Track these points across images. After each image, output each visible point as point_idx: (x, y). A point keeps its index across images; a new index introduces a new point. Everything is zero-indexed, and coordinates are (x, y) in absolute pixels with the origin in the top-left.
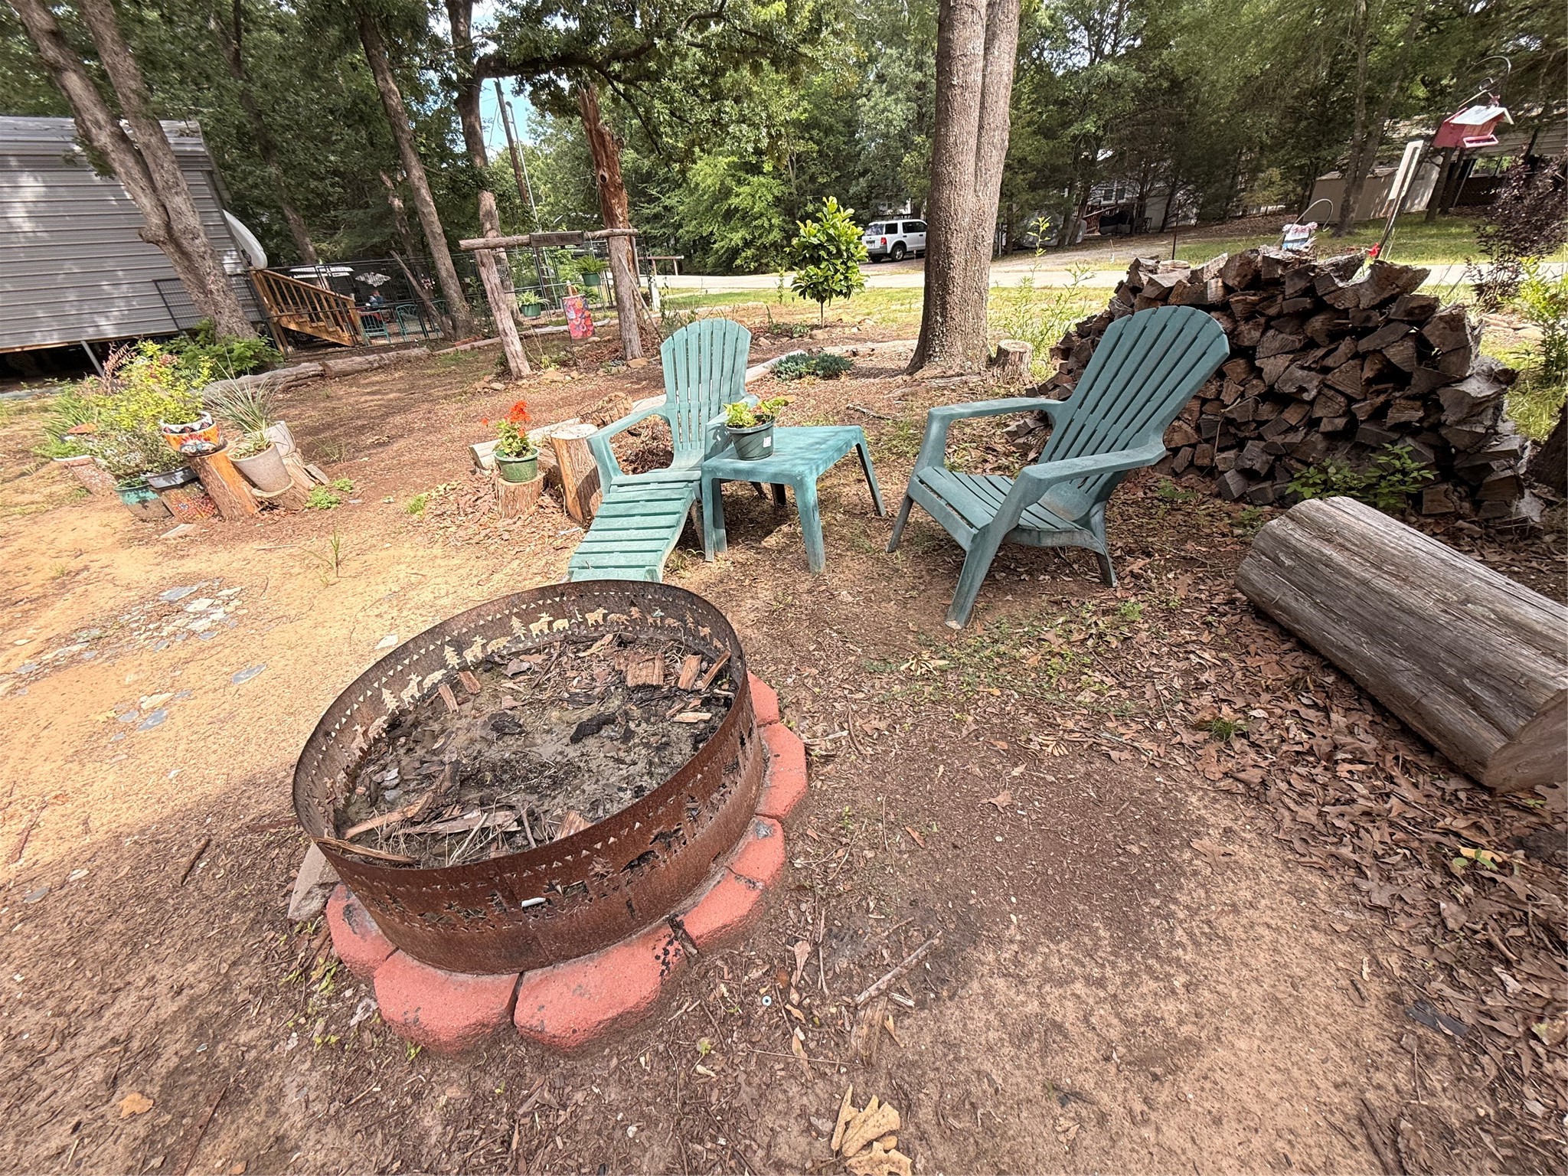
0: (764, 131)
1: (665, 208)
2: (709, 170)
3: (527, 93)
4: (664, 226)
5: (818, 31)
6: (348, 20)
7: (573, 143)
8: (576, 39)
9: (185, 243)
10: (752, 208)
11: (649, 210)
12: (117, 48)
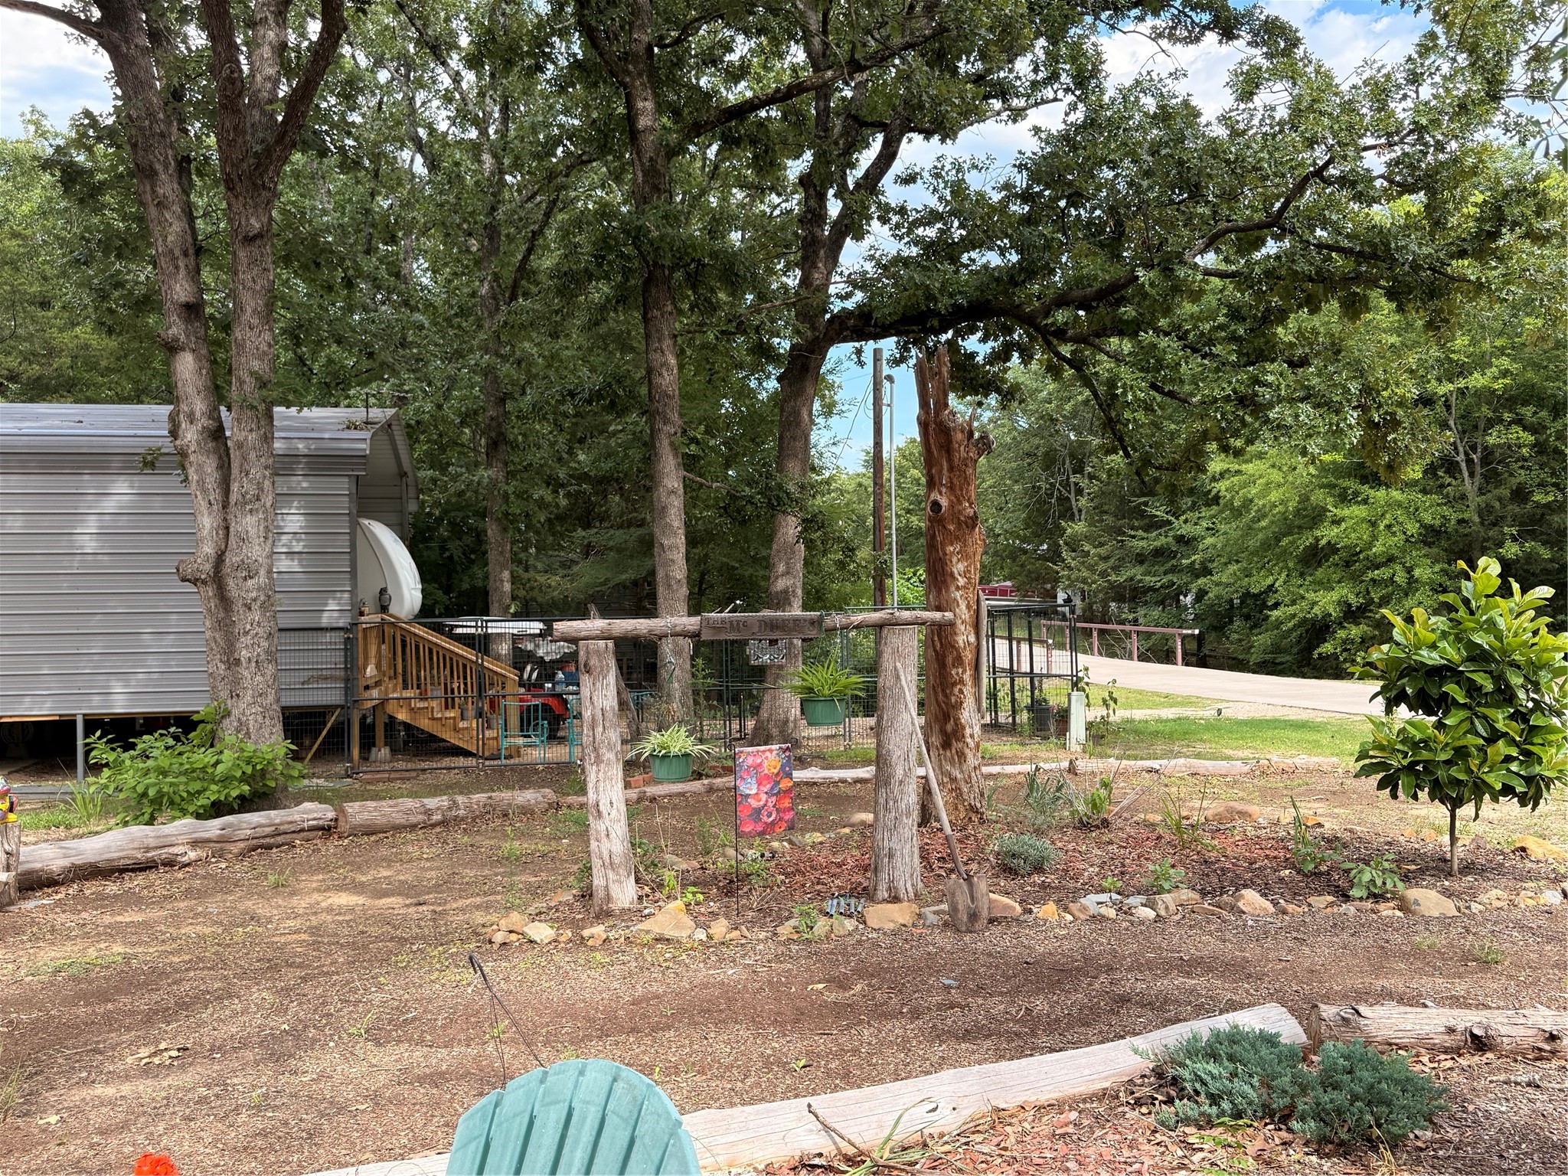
0: (1353, 416)
1: (1180, 539)
2: (1276, 476)
3: (912, 362)
4: (1173, 570)
5: (1494, 235)
6: (627, 273)
7: (1025, 432)
8: (998, 280)
9: (231, 583)
10: (1370, 545)
11: (1143, 542)
12: (255, 321)
